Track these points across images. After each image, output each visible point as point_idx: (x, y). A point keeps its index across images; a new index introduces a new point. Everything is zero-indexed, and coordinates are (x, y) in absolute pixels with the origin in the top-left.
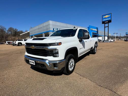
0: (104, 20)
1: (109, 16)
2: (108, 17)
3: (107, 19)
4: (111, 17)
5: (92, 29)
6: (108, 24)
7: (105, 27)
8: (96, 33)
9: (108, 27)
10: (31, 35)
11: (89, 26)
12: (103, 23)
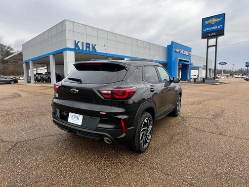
0: (208, 29)
1: (218, 20)
2: (217, 24)
3: (213, 28)
4: (223, 22)
5: (178, 50)
6: (215, 39)
7: (208, 47)
8: (188, 62)
9: (216, 46)
10: (25, 59)
11: (172, 42)
12: (205, 35)
